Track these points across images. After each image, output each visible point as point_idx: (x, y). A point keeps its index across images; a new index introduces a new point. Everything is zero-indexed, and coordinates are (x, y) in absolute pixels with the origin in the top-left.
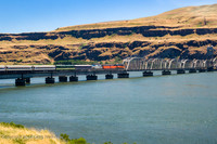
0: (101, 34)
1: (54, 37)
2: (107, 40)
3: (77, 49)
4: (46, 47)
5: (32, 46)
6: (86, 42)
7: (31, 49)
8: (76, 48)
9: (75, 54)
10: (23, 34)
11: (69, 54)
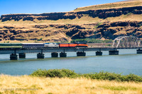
0: (117, 13)
1: (72, 17)
2: (122, 19)
3: (93, 29)
4: (64, 27)
5: (52, 26)
6: (102, 21)
7: (50, 28)
8: (92, 27)
9: (91, 32)
10: (43, 15)
11: (86, 33)
